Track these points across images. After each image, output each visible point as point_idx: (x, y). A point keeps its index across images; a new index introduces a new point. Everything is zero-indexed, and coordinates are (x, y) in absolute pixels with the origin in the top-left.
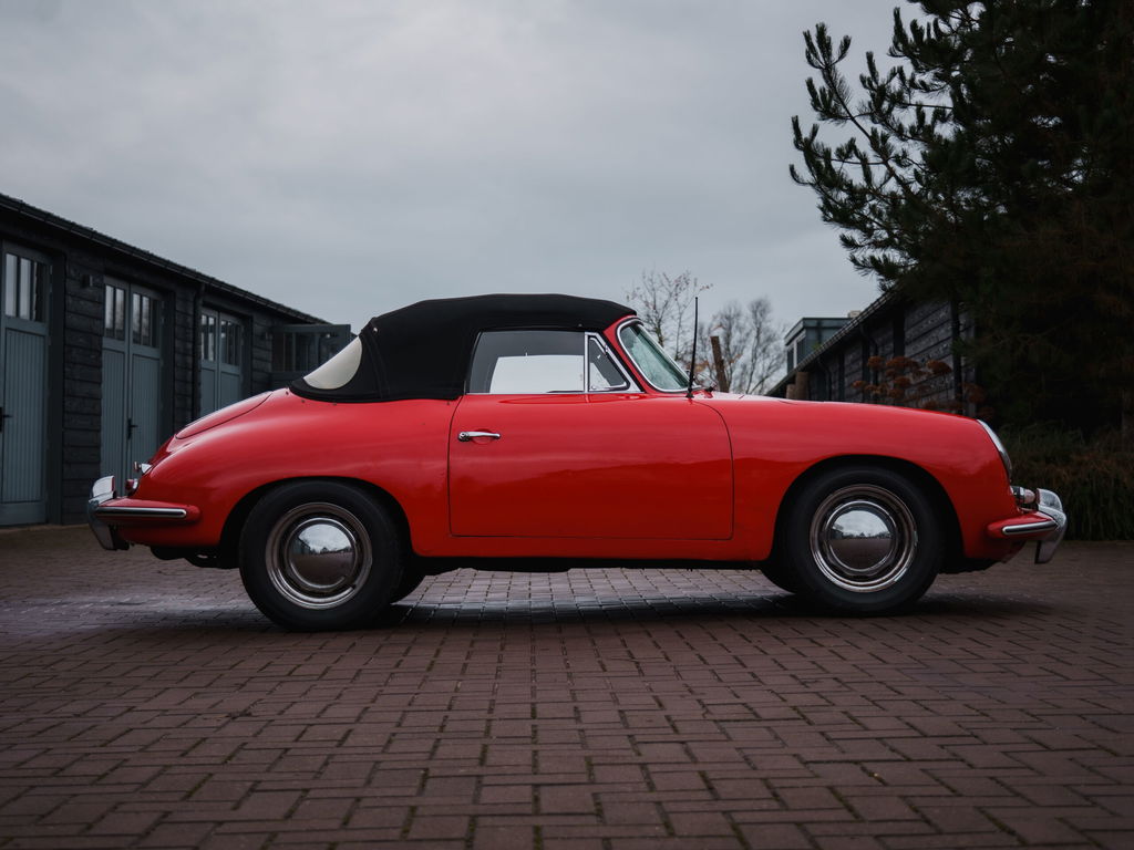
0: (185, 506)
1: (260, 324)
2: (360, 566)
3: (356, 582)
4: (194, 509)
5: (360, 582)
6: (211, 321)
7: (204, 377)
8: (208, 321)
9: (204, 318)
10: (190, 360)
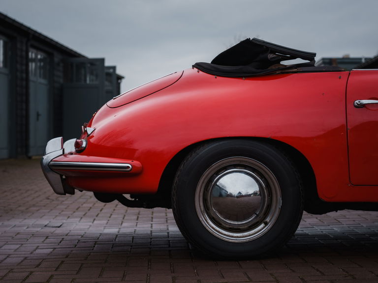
0: (130, 162)
1: (57, 58)
2: (269, 207)
3: (268, 220)
4: (137, 163)
5: (271, 220)
6: (34, 56)
7: (31, 85)
8: (32, 55)
9: (30, 54)
10: (24, 75)
